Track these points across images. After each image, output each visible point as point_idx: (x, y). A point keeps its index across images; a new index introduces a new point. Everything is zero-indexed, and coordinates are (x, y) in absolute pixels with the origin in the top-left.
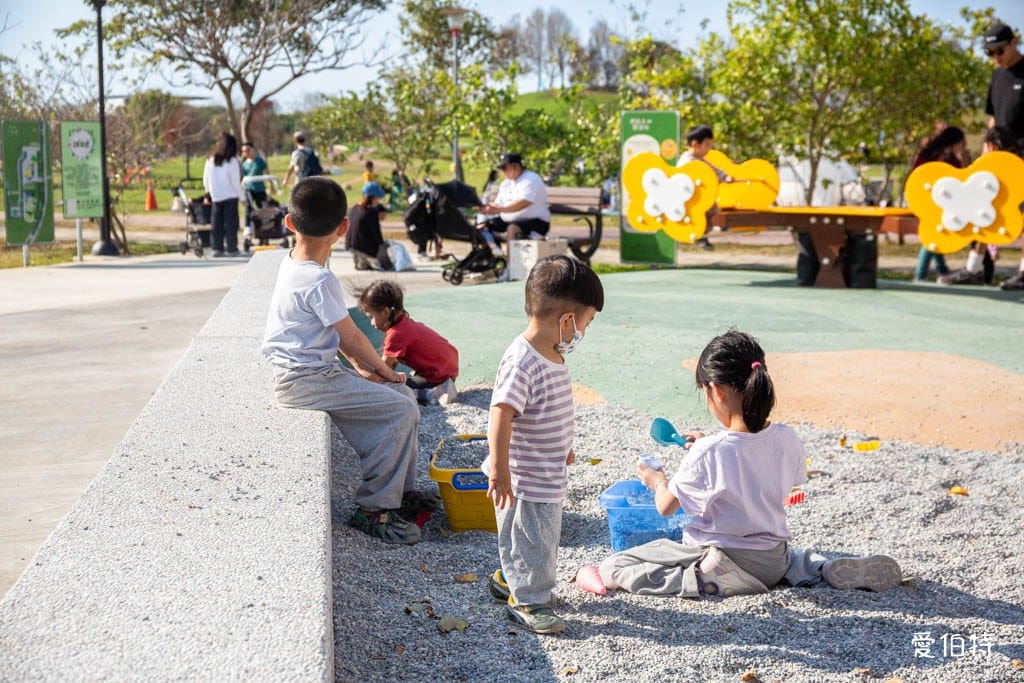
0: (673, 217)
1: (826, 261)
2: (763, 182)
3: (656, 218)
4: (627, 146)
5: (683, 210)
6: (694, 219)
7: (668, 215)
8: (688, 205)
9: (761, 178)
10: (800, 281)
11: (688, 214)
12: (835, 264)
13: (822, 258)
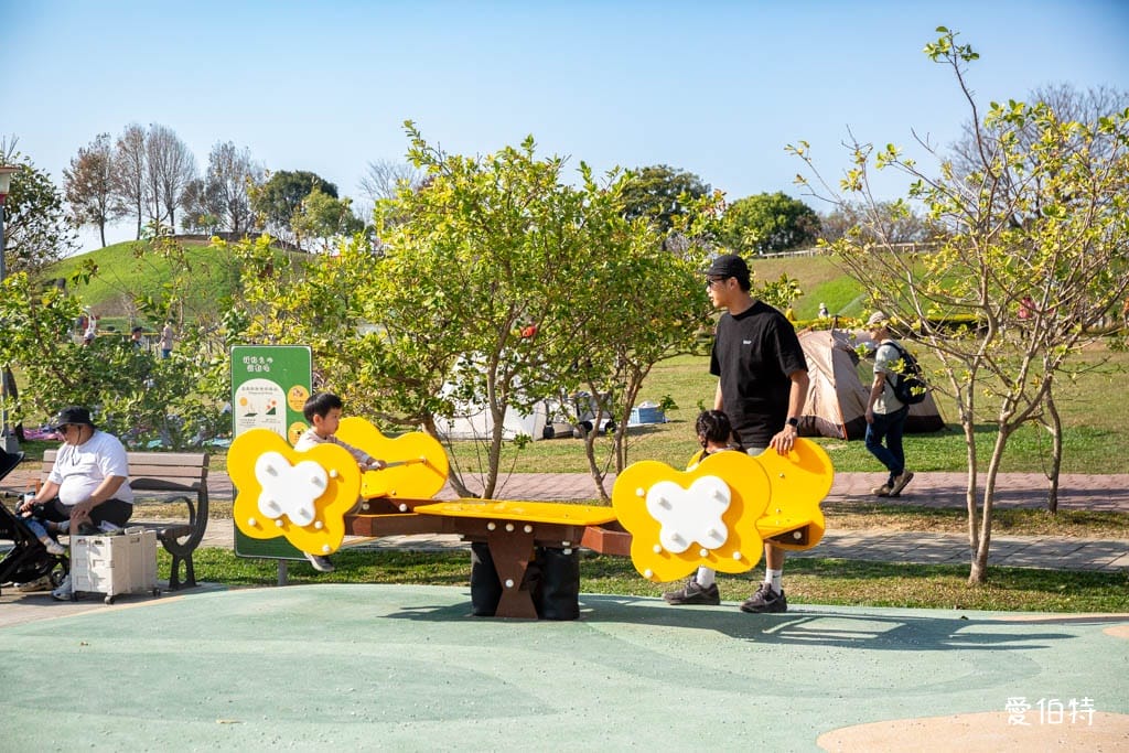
0: (299, 521)
1: (509, 583)
2: (426, 463)
3: (275, 520)
4: (239, 394)
5: (312, 512)
6: (326, 525)
7: (291, 518)
8: (319, 503)
9: (422, 458)
10: (475, 610)
11: (319, 516)
12: (521, 587)
13: (505, 581)
